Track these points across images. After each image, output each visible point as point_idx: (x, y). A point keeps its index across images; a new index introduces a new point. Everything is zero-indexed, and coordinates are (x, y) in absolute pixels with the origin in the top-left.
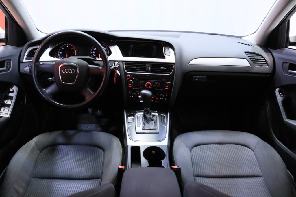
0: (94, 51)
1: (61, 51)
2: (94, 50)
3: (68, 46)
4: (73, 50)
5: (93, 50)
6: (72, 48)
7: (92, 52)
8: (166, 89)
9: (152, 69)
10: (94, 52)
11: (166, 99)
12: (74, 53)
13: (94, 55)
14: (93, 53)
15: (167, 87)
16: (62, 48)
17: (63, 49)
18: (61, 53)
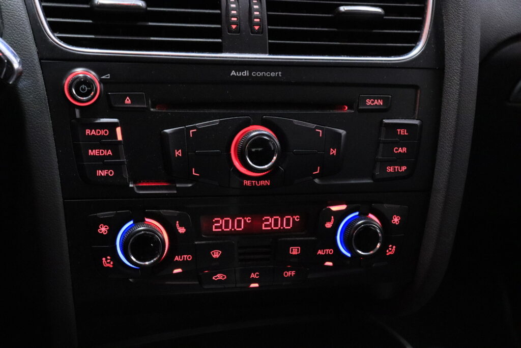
8: (390, 169)
9: (271, 20)
11: (391, 250)
15: (399, 160)
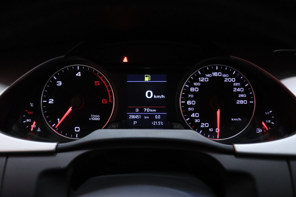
0: (194, 93)
1: (53, 91)
2: (192, 89)
3: (79, 74)
4: (103, 92)
5: (187, 91)
6: (97, 83)
7: (186, 98)
10: (191, 99)
12: (104, 101)
13: (191, 112)
14: (189, 103)
16: (55, 82)
17: (60, 83)
18: (51, 101)
